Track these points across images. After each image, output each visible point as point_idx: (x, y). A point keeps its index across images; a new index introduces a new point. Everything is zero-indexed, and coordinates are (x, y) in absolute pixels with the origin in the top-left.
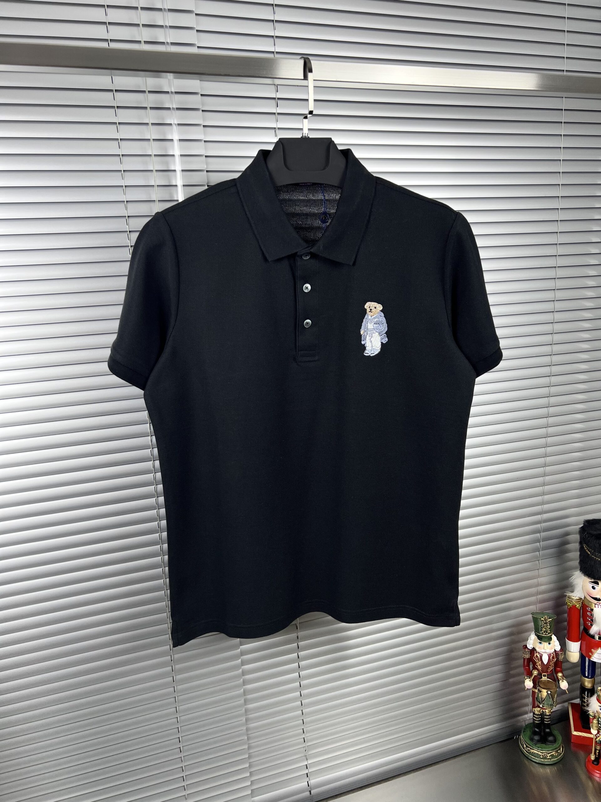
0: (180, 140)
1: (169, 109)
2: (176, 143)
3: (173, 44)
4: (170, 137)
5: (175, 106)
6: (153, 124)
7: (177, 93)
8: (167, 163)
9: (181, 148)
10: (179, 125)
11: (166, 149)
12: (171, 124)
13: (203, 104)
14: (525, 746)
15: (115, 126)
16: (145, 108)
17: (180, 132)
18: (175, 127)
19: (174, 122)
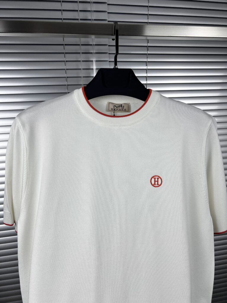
1: (92, 53)
3: (95, 20)
5: (95, 52)
6: (83, 61)
7: (96, 45)
10: (96, 61)
11: (89, 73)
12: (92, 61)
13: (109, 51)
16: (79, 53)
17: (96, 65)
18: (94, 63)
19: (94, 60)
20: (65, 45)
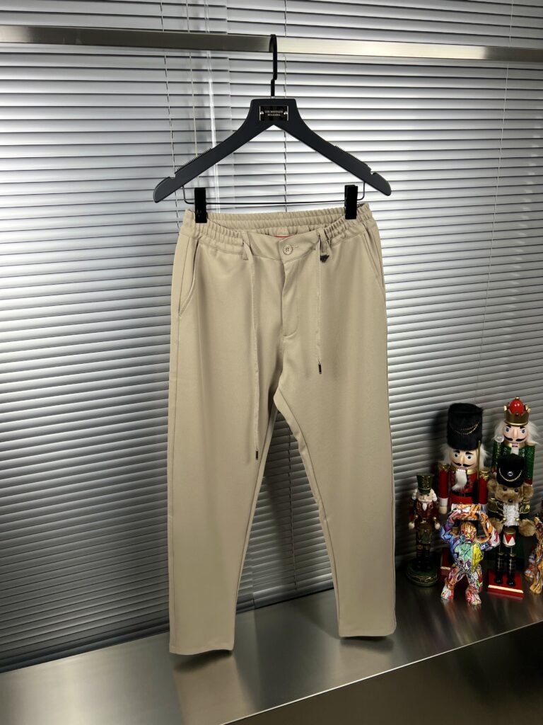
0: (215, 95)
1: (206, 70)
2: (211, 97)
4: (206, 93)
5: (211, 69)
6: (194, 83)
7: (212, 58)
8: (203, 113)
9: (215, 101)
10: (214, 83)
11: (202, 102)
12: (207, 83)
15: (165, 85)
16: (189, 70)
17: (214, 89)
18: (210, 85)
19: (210, 81)
20: (167, 57)
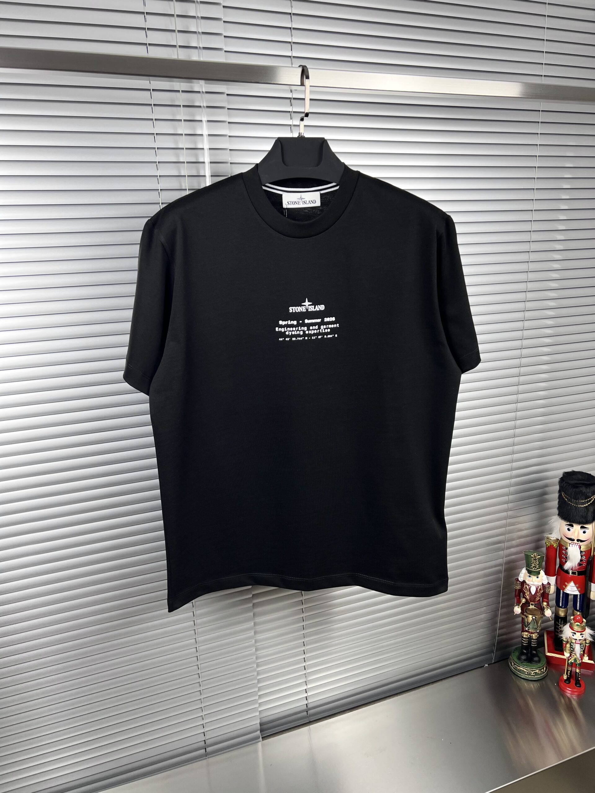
0: (209, 135)
1: (200, 107)
2: (205, 138)
4: (199, 132)
5: (205, 105)
6: (185, 120)
7: (207, 92)
8: (196, 156)
9: (210, 142)
10: (208, 121)
11: (195, 143)
12: (201, 121)
13: (229, 103)
14: (513, 664)
15: (151, 122)
16: (180, 106)
17: (209, 128)
18: (204, 123)
19: (204, 119)
